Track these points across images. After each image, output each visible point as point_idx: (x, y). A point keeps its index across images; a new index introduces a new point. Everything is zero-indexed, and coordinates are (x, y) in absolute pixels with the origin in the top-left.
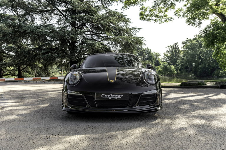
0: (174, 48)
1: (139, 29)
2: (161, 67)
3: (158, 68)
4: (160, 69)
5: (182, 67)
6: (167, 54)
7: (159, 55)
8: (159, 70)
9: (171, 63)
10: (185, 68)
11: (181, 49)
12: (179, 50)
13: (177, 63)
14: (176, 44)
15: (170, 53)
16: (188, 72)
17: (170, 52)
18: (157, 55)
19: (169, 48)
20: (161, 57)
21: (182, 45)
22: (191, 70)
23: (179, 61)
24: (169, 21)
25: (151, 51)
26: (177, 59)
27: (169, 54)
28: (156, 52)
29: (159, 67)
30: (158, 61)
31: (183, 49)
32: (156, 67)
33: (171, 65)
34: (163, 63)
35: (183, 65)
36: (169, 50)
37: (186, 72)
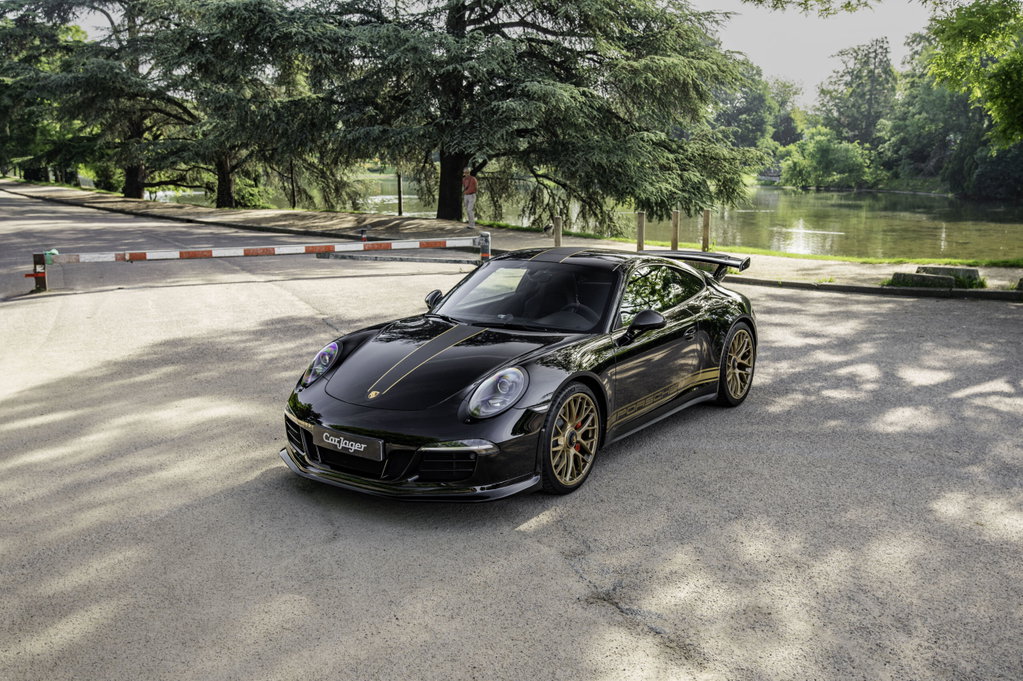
0: (866, 63)
1: (727, 15)
2: (802, 150)
3: (788, 154)
4: (797, 157)
5: (896, 152)
6: (831, 88)
7: (795, 93)
8: (795, 164)
9: (851, 134)
10: (910, 156)
11: (897, 68)
12: (887, 71)
13: (879, 131)
14: (881, 47)
15: (846, 84)
16: (924, 175)
17: (848, 78)
18: (786, 92)
19: (845, 58)
20: (806, 104)
21: (908, 48)
22: (938, 167)
23: (886, 124)
24: (860, 8)
25: (759, 73)
26: (879, 116)
27: (842, 87)
28: (782, 79)
29: (792, 147)
30: (788, 120)
31: (908, 68)
32: (781, 149)
33: (851, 140)
34: (814, 130)
35: (903, 141)
36: (841, 68)
37: (917, 174)
